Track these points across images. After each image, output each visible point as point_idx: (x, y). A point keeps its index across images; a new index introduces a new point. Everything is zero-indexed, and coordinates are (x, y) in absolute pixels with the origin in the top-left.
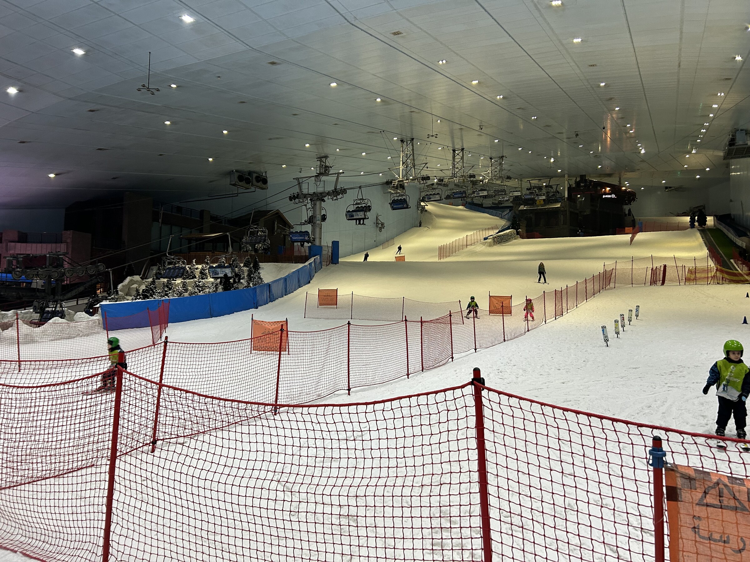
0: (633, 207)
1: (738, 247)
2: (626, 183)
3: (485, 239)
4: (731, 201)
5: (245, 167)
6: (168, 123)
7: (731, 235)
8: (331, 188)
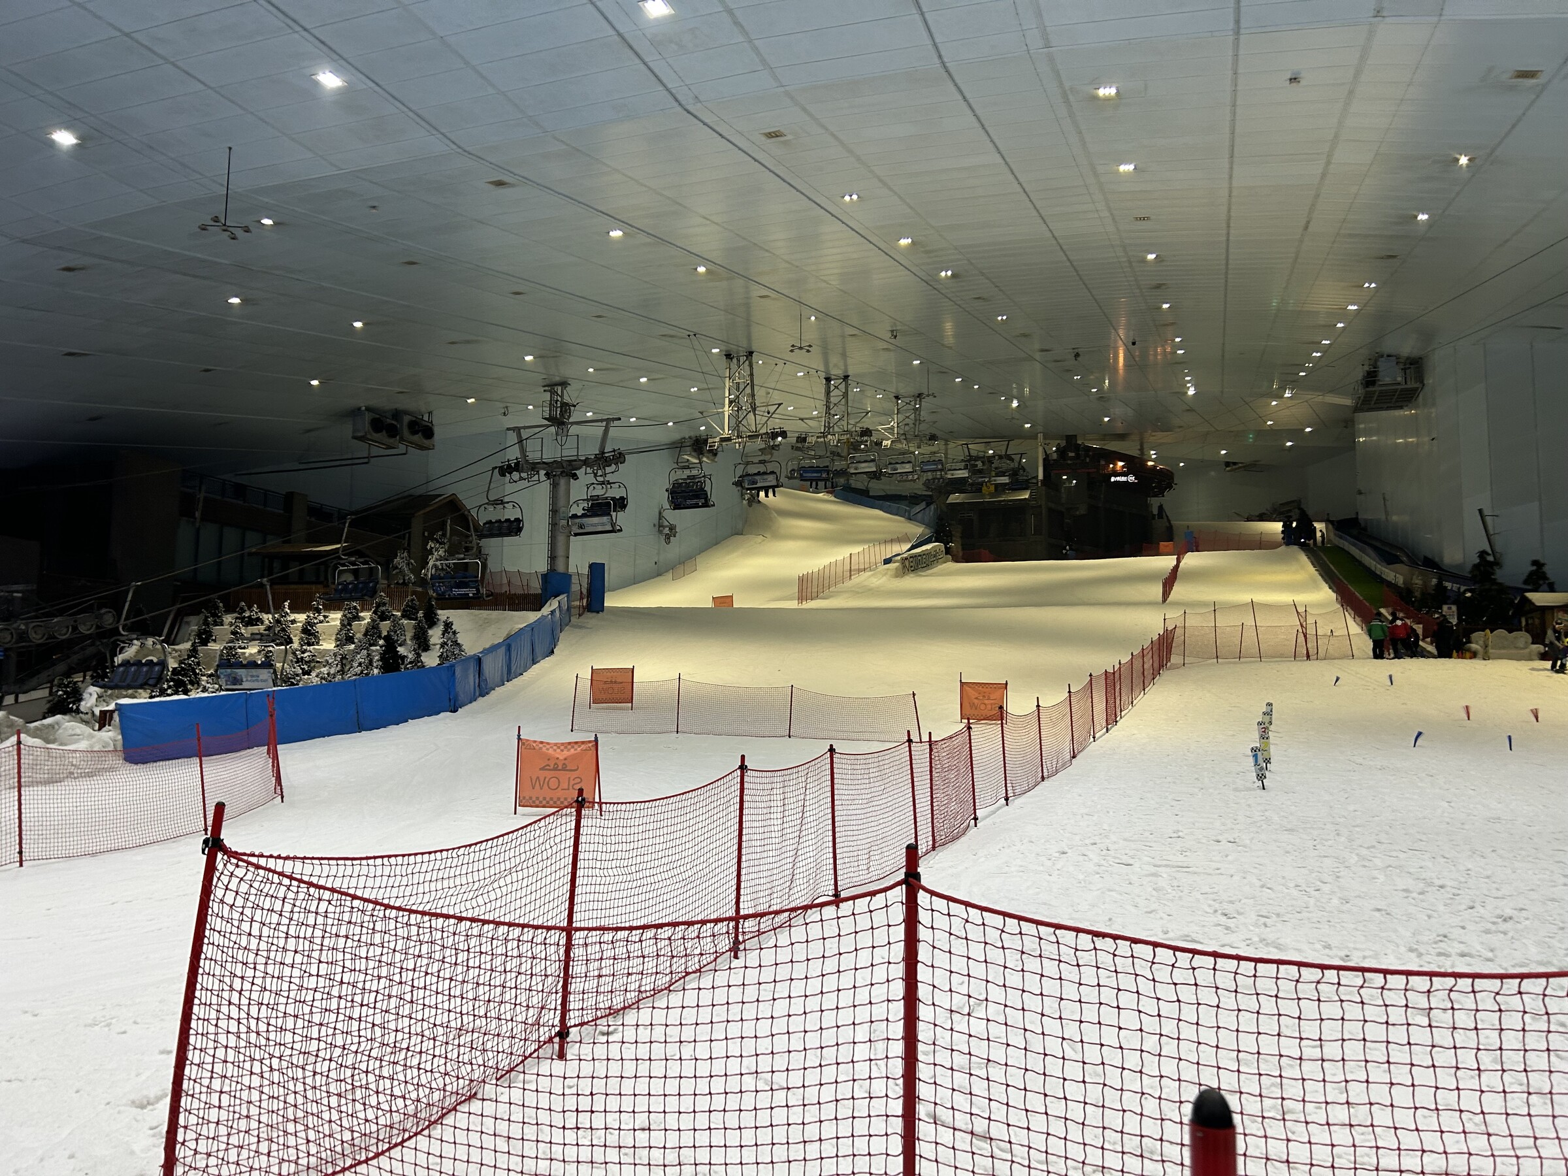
0: (1168, 500)
1: (1389, 584)
2: (1152, 452)
3: (887, 561)
4: (1360, 493)
5: (384, 402)
6: (235, 301)
7: (1371, 561)
8: (591, 450)
